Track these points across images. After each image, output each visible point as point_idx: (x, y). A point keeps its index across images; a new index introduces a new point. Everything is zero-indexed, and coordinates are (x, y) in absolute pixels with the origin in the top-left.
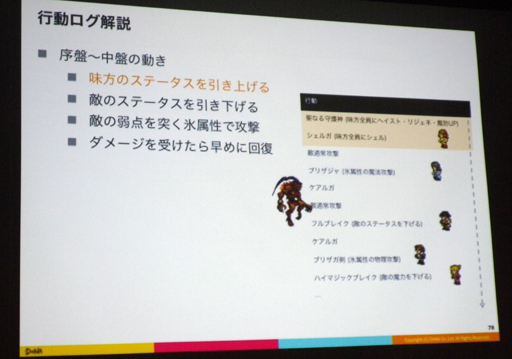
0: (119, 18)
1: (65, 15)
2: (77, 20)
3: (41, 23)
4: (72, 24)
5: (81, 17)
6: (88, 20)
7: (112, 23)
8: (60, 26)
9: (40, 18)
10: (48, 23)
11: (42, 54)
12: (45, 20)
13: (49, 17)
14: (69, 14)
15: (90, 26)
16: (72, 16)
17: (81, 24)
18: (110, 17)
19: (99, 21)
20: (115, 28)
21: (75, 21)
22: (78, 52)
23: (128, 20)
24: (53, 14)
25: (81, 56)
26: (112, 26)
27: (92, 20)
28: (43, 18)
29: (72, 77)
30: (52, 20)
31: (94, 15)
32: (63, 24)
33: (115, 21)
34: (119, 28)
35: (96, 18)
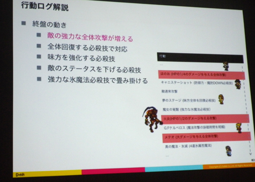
0: (62, 5)
1: (35, 4)
2: (41, 6)
3: (23, 8)
4: (39, 8)
5: (43, 4)
6: (47, 6)
7: (59, 7)
8: (32, 9)
9: (22, 5)
10: (27, 8)
11: (24, 23)
12: (25, 6)
13: (27, 5)
14: (37, 3)
15: (48, 9)
16: (39, 4)
17: (43, 8)
18: (58, 4)
19: (53, 6)
20: (60, 10)
21: (40, 7)
22: (41, 22)
23: (67, 6)
24: (29, 3)
25: (43, 24)
26: (59, 9)
27: (49, 6)
28: (24, 5)
29: (39, 35)
30: (29, 6)
31: (50, 4)
32: (34, 8)
33: (61, 6)
34: (63, 10)
35: (51, 5)
